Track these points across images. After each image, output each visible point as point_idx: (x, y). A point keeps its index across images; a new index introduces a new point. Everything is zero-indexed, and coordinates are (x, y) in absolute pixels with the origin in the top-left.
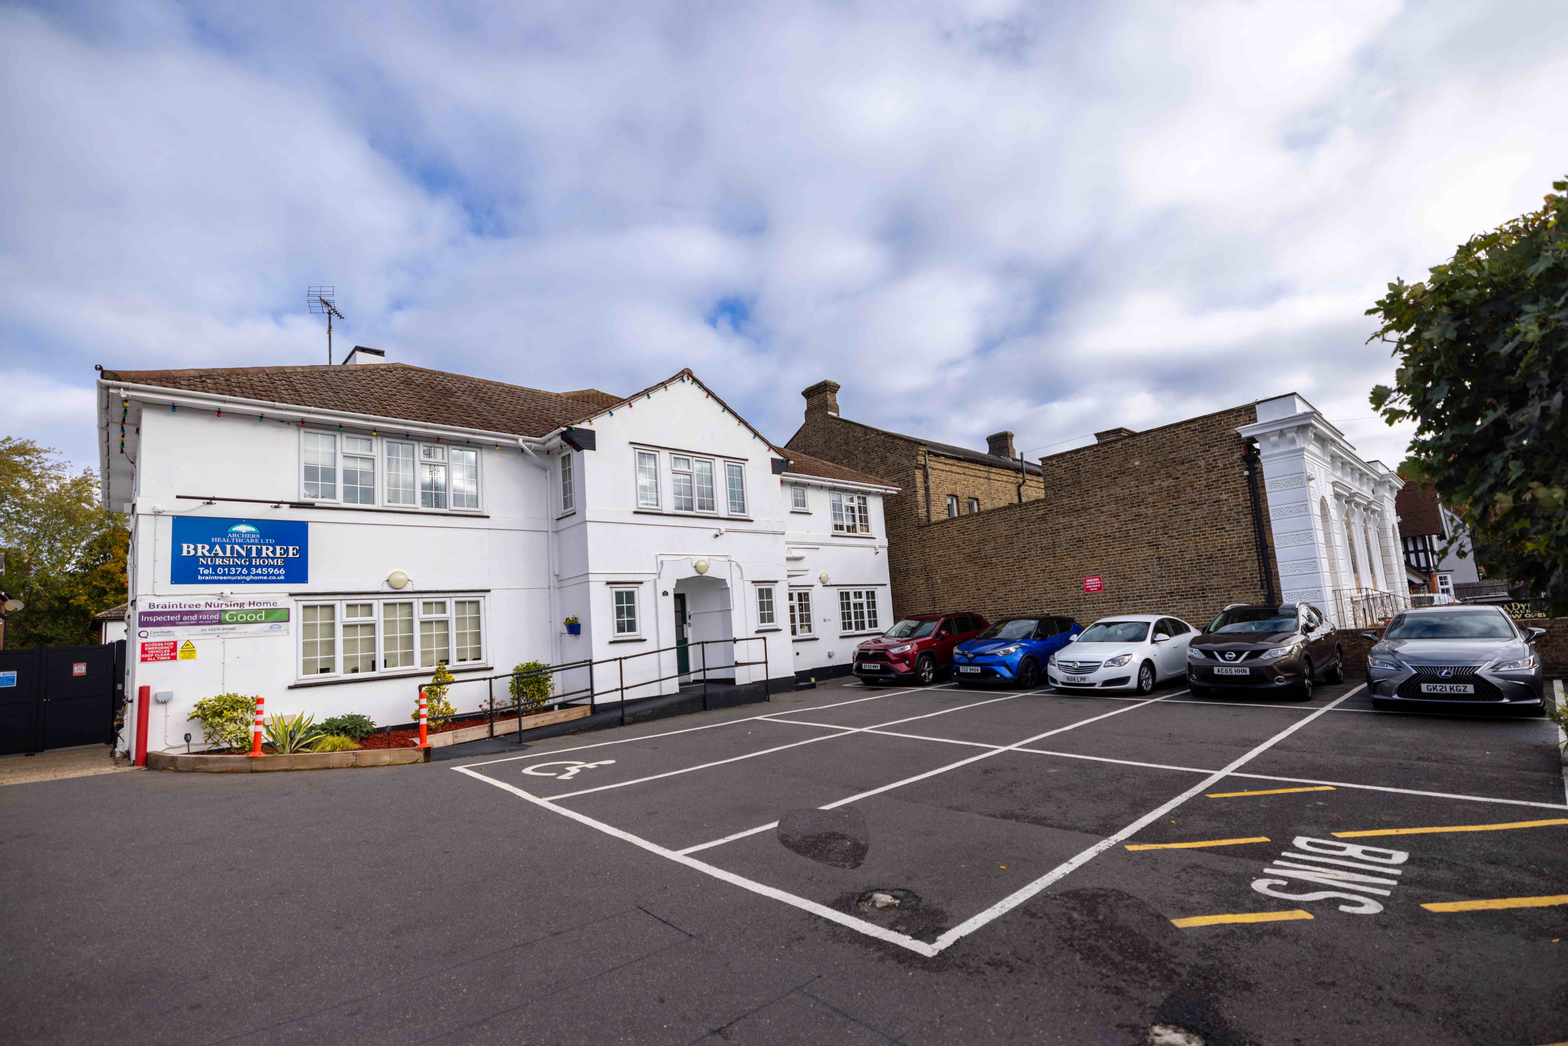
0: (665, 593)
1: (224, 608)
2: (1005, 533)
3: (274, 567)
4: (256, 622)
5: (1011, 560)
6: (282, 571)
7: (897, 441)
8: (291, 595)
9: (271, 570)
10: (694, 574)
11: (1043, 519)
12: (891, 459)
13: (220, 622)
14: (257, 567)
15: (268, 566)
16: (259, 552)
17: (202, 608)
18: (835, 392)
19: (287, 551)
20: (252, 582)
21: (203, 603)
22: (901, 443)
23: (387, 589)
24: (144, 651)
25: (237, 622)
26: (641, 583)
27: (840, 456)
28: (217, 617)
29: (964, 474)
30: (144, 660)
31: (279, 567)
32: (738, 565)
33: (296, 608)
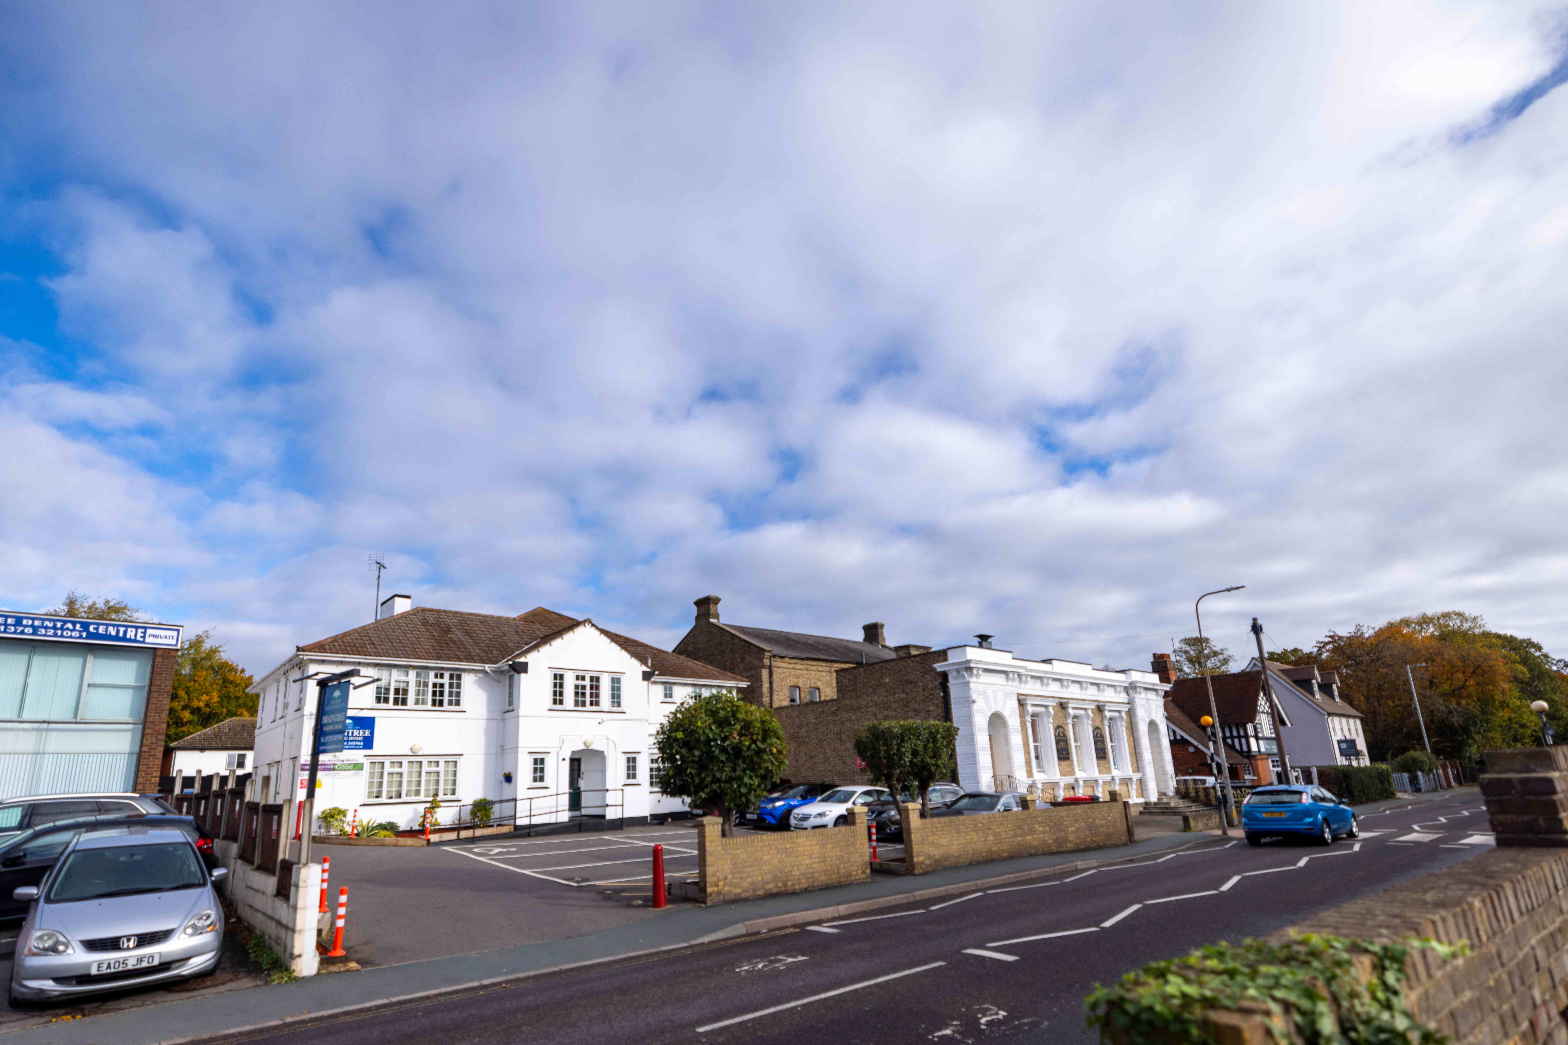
0: (564, 760)
1: (335, 762)
3: (358, 741)
4: (349, 770)
6: (362, 743)
8: (365, 756)
9: (357, 743)
10: (583, 747)
11: (835, 713)
13: (333, 769)
14: (351, 741)
15: (356, 741)
16: (353, 733)
17: (326, 762)
18: (717, 604)
19: (365, 733)
20: (349, 749)
21: (327, 760)
23: (410, 753)
24: (301, 784)
25: (340, 770)
26: (549, 753)
28: (332, 767)
30: (301, 787)
31: (361, 741)
33: (366, 763)
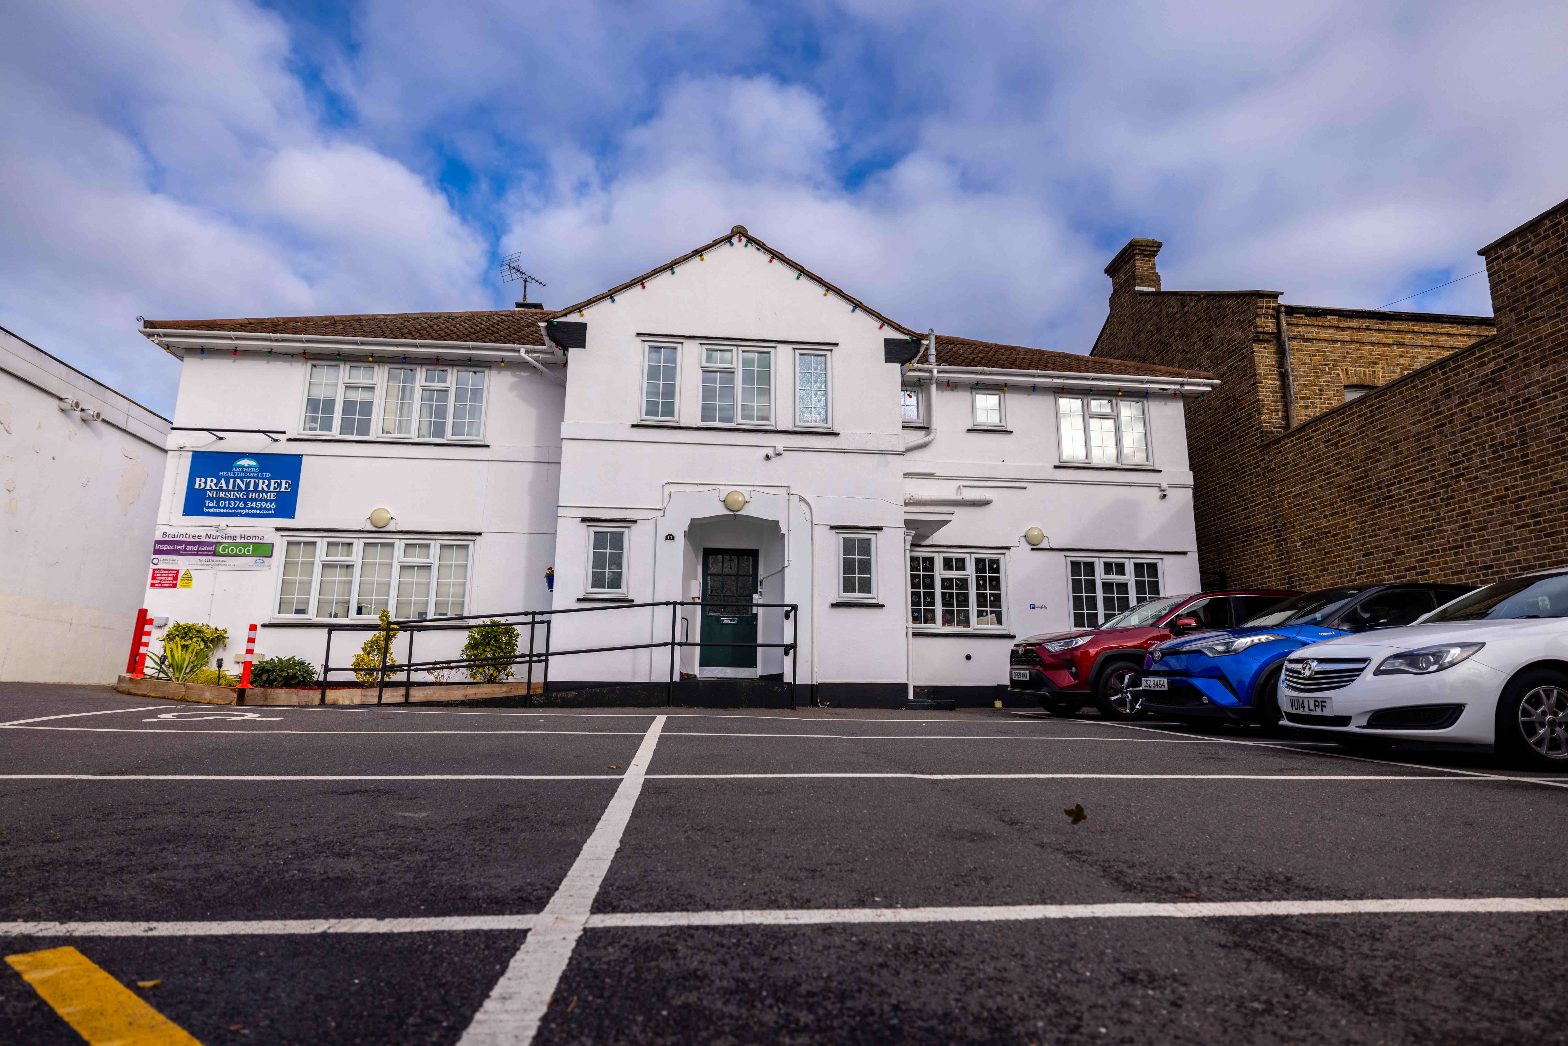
0: (670, 538)
1: (220, 540)
2: (1414, 429)
3: (266, 500)
4: (244, 556)
5: (1429, 485)
6: (273, 505)
7: (1225, 303)
8: (277, 530)
9: (264, 504)
10: (720, 510)
12: (1218, 334)
13: (214, 554)
14: (252, 501)
15: (261, 500)
16: (256, 485)
17: (203, 539)
18: (1154, 254)
19: (280, 485)
20: (247, 515)
21: (204, 535)
22: (1232, 303)
23: (370, 527)
24: (154, 578)
25: (228, 555)
26: (634, 521)
27: (1152, 353)
28: (212, 548)
29: (1400, 344)
30: (153, 585)
31: (271, 501)
32: (802, 499)
33: (280, 544)
